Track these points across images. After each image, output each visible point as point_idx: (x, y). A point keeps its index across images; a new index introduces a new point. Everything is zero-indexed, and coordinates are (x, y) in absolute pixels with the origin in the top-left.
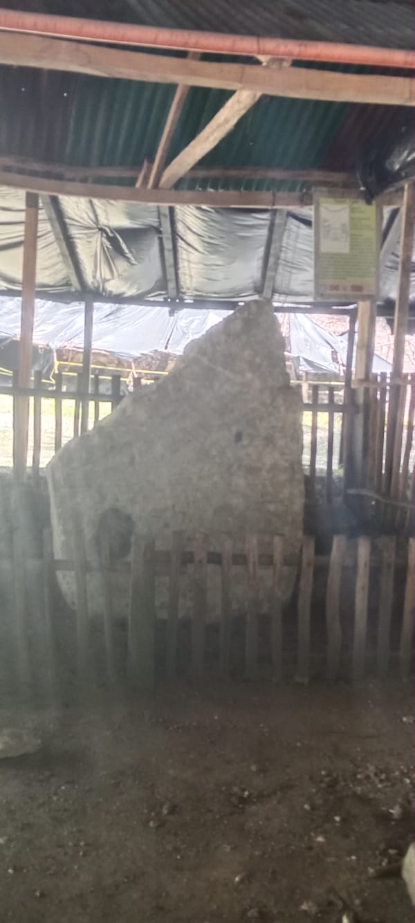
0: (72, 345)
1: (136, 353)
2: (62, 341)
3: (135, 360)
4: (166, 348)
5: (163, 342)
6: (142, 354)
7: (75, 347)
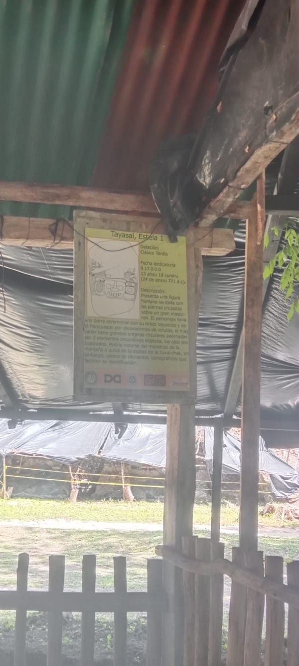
0: (20, 451)
1: (73, 458)
2: (11, 449)
3: (73, 463)
4: (99, 452)
5: (97, 448)
6: (78, 459)
7: (21, 453)
